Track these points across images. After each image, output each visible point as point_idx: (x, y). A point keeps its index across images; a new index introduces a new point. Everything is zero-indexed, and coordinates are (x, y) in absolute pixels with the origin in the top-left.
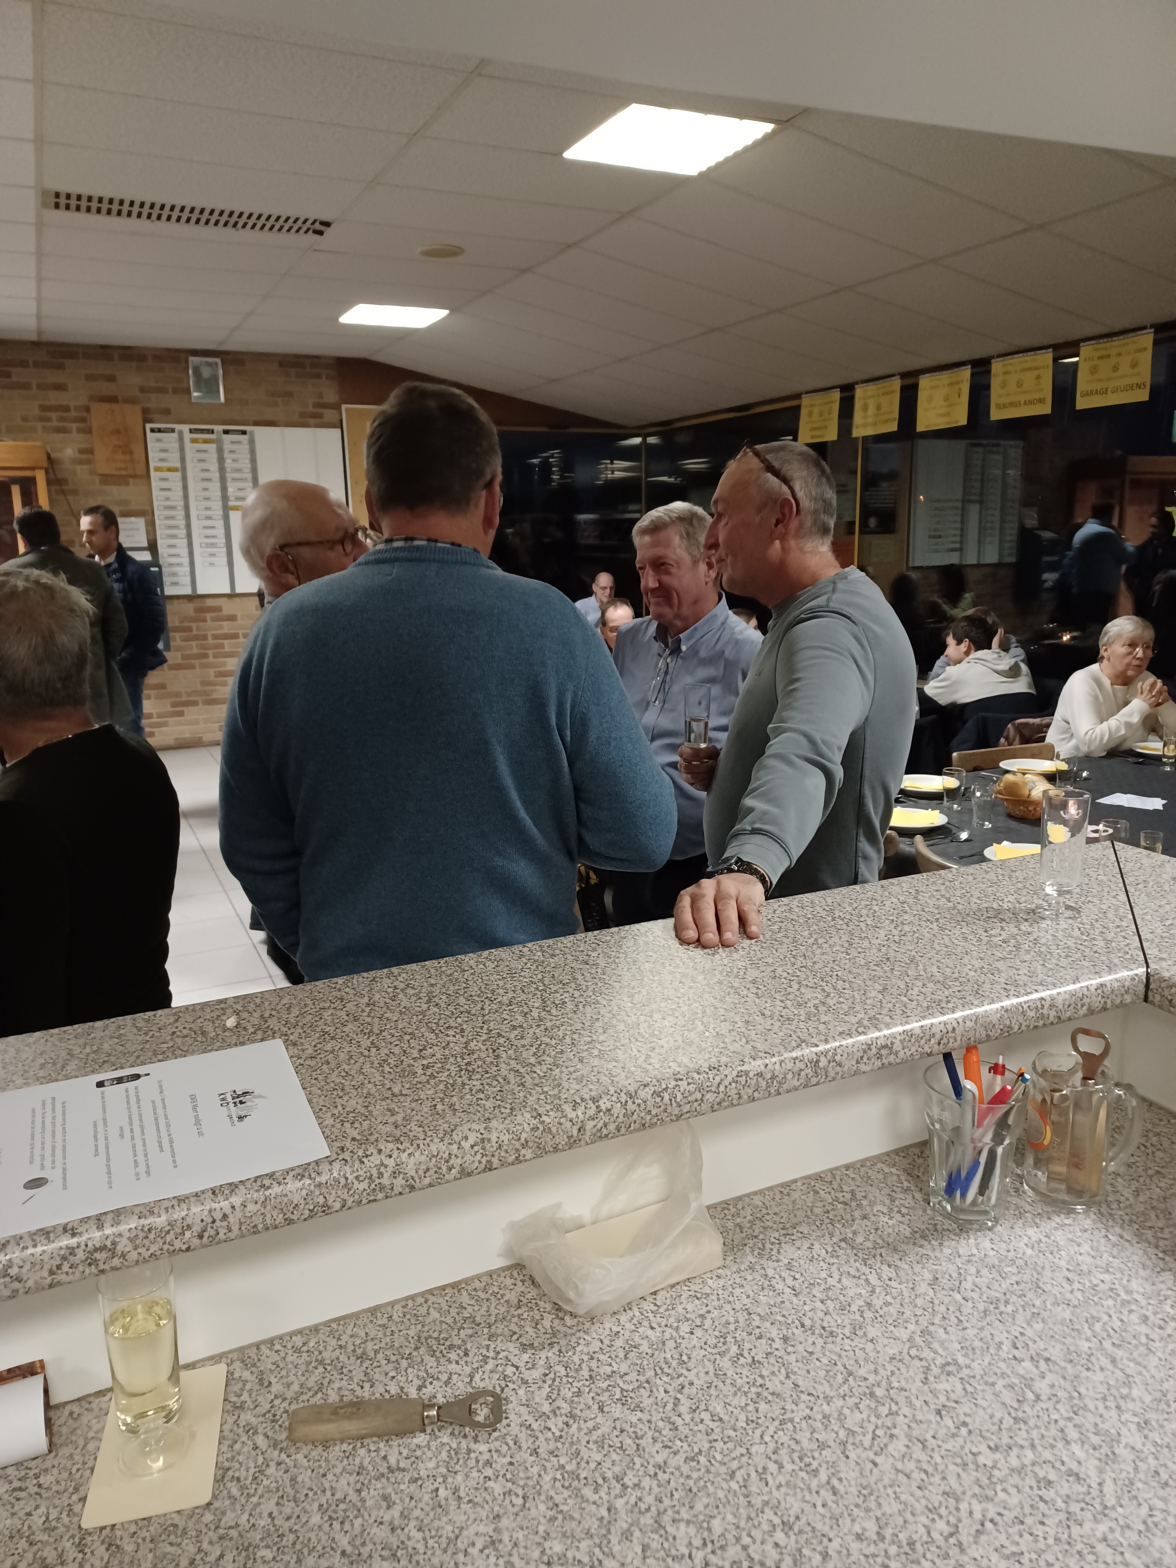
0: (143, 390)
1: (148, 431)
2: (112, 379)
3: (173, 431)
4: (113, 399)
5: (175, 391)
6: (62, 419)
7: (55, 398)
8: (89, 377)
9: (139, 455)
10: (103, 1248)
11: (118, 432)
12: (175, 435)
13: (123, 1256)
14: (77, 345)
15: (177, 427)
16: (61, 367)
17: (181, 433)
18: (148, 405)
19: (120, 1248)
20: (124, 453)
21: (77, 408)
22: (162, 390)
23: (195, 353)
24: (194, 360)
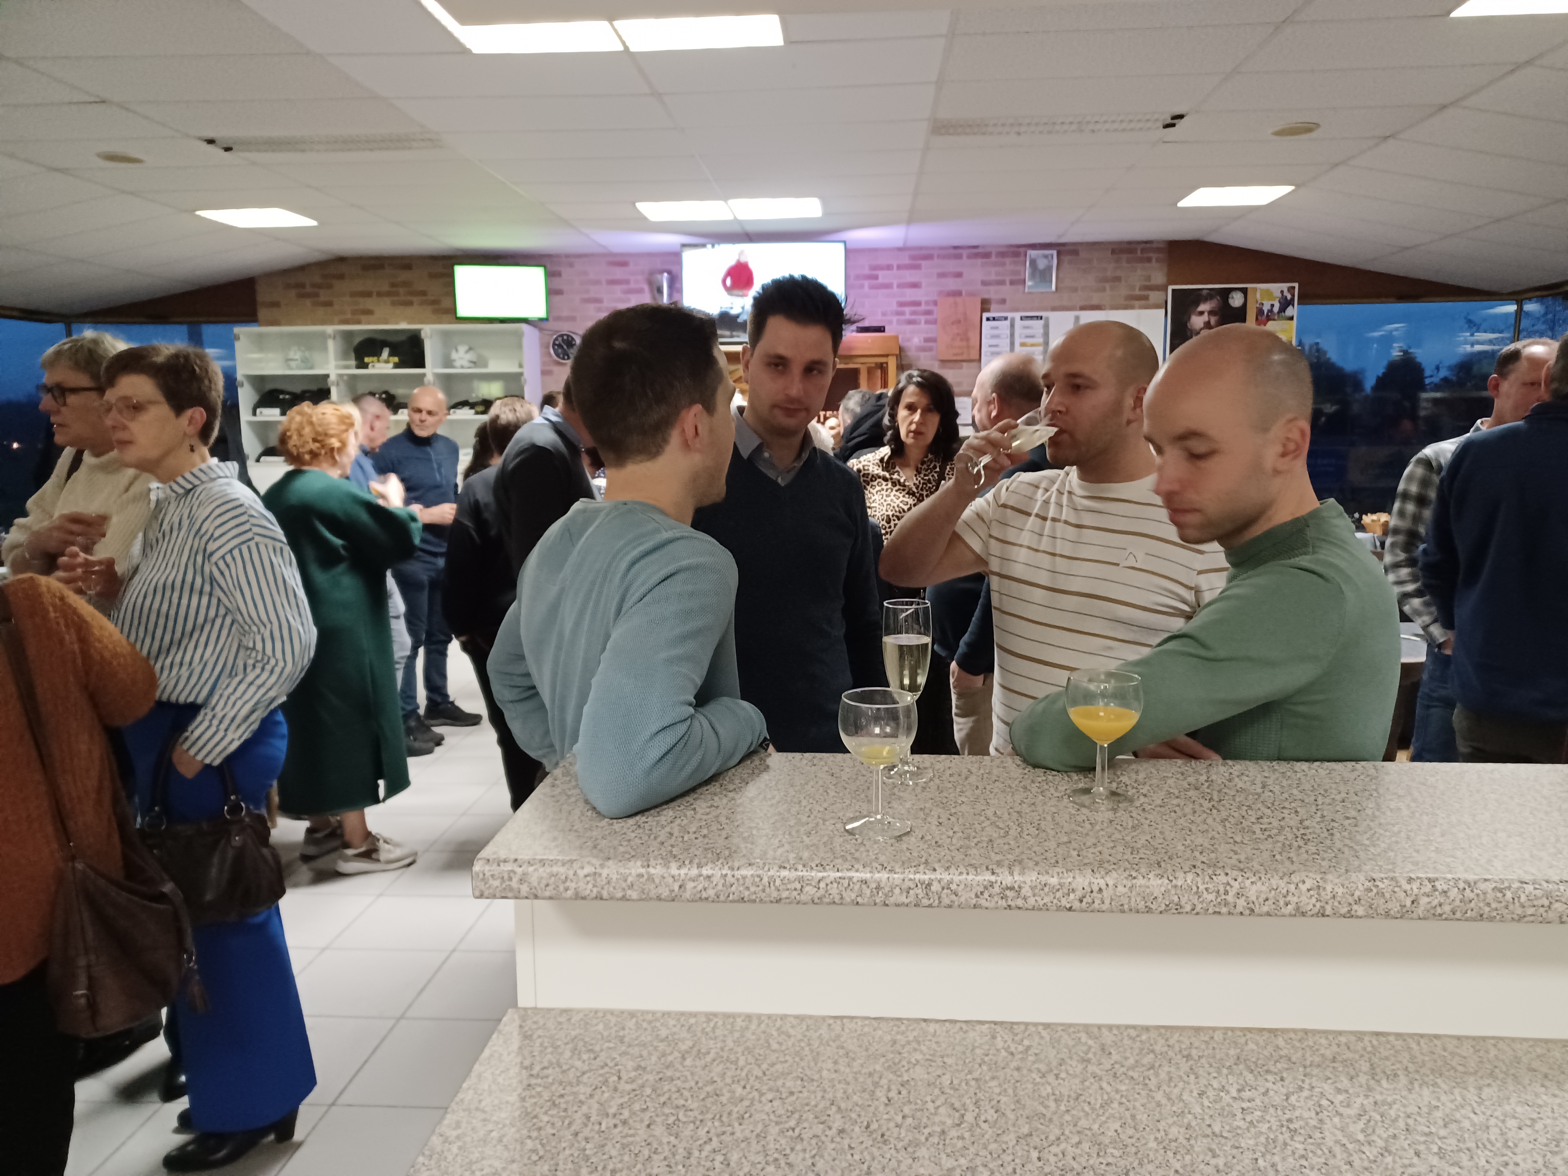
0: (984, 283)
1: (984, 319)
2: (959, 275)
3: (1006, 318)
4: (957, 294)
5: (1012, 283)
6: (913, 313)
7: (910, 295)
9: (975, 341)
10: (1012, 888)
11: (959, 322)
12: (1008, 323)
13: (1025, 899)
14: (933, 248)
15: (1010, 315)
17: (1013, 320)
18: (986, 297)
19: (1023, 892)
20: (961, 340)
21: (927, 303)
23: (1033, 246)
24: (1032, 253)
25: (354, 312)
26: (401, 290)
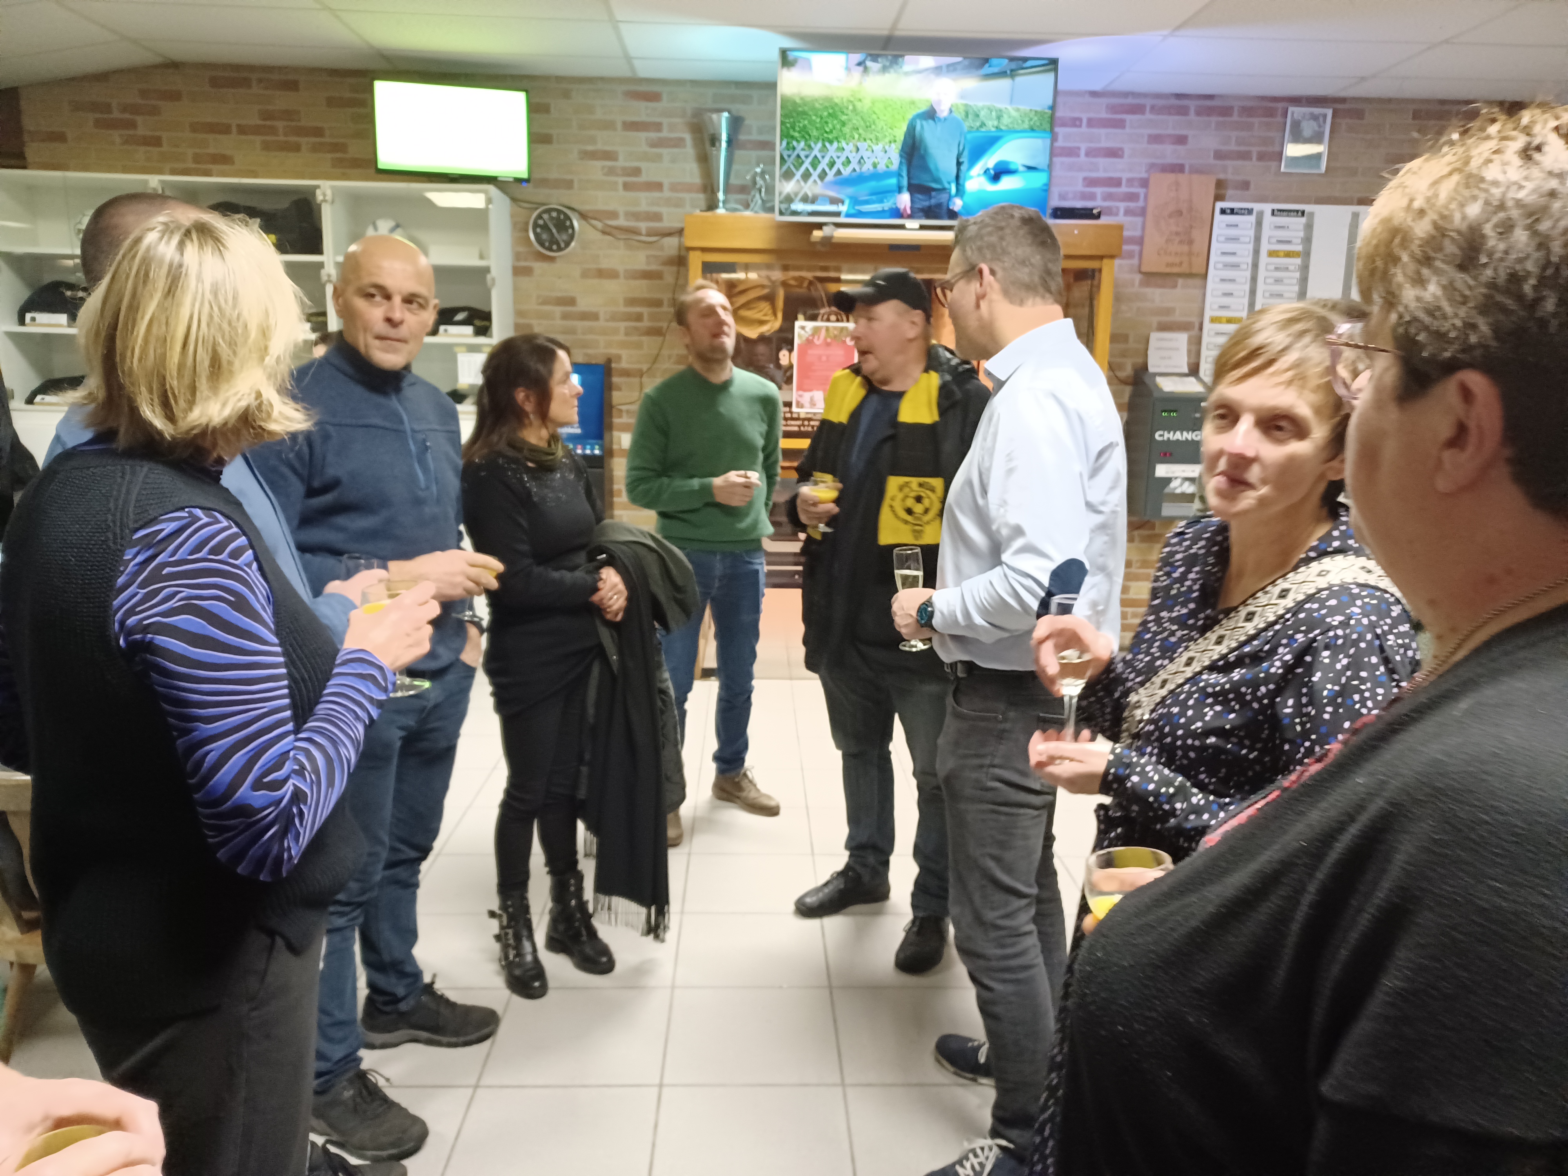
0: (1219, 155)
1: (1217, 211)
2: (1181, 140)
3: (1250, 212)
4: (1178, 169)
5: (1261, 157)
6: (1109, 197)
7: (1105, 168)
8: (1156, 139)
9: (1199, 245)
11: (1180, 213)
12: (1252, 219)
14: (1145, 95)
15: (1257, 207)
16: (1119, 124)
17: (1260, 215)
18: (1222, 176)
20: (1181, 242)
21: (1130, 181)
22: (1244, 156)
23: (1296, 101)
24: (1296, 112)
25: (197, 159)
26: (280, 125)
